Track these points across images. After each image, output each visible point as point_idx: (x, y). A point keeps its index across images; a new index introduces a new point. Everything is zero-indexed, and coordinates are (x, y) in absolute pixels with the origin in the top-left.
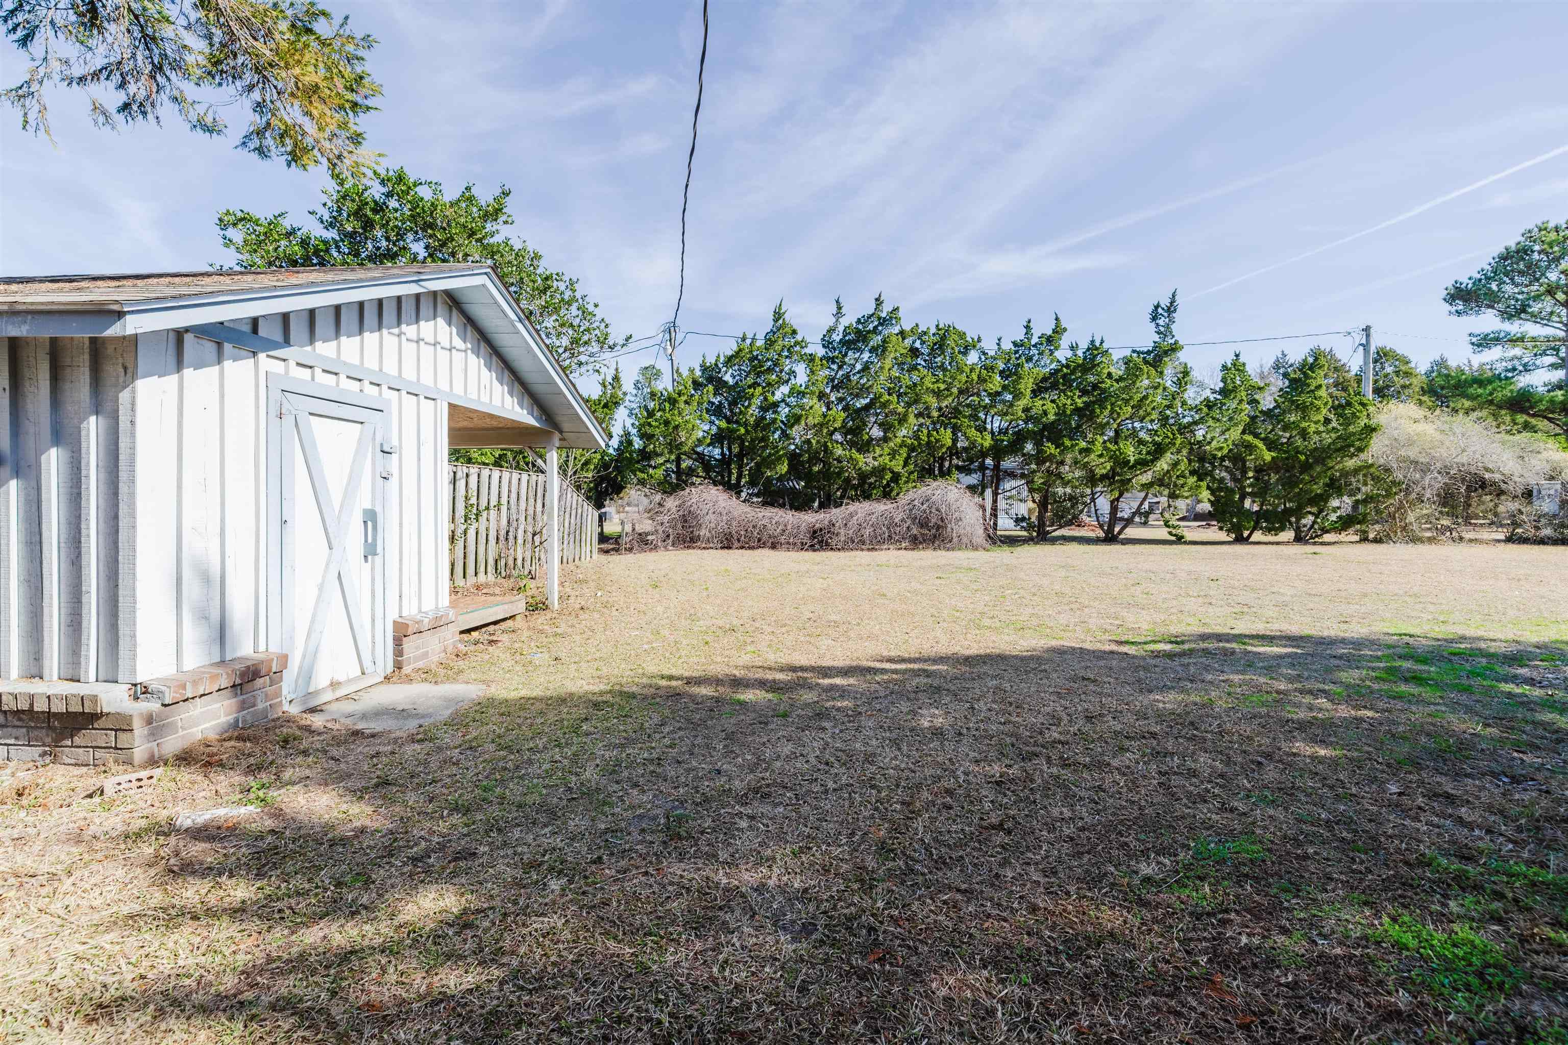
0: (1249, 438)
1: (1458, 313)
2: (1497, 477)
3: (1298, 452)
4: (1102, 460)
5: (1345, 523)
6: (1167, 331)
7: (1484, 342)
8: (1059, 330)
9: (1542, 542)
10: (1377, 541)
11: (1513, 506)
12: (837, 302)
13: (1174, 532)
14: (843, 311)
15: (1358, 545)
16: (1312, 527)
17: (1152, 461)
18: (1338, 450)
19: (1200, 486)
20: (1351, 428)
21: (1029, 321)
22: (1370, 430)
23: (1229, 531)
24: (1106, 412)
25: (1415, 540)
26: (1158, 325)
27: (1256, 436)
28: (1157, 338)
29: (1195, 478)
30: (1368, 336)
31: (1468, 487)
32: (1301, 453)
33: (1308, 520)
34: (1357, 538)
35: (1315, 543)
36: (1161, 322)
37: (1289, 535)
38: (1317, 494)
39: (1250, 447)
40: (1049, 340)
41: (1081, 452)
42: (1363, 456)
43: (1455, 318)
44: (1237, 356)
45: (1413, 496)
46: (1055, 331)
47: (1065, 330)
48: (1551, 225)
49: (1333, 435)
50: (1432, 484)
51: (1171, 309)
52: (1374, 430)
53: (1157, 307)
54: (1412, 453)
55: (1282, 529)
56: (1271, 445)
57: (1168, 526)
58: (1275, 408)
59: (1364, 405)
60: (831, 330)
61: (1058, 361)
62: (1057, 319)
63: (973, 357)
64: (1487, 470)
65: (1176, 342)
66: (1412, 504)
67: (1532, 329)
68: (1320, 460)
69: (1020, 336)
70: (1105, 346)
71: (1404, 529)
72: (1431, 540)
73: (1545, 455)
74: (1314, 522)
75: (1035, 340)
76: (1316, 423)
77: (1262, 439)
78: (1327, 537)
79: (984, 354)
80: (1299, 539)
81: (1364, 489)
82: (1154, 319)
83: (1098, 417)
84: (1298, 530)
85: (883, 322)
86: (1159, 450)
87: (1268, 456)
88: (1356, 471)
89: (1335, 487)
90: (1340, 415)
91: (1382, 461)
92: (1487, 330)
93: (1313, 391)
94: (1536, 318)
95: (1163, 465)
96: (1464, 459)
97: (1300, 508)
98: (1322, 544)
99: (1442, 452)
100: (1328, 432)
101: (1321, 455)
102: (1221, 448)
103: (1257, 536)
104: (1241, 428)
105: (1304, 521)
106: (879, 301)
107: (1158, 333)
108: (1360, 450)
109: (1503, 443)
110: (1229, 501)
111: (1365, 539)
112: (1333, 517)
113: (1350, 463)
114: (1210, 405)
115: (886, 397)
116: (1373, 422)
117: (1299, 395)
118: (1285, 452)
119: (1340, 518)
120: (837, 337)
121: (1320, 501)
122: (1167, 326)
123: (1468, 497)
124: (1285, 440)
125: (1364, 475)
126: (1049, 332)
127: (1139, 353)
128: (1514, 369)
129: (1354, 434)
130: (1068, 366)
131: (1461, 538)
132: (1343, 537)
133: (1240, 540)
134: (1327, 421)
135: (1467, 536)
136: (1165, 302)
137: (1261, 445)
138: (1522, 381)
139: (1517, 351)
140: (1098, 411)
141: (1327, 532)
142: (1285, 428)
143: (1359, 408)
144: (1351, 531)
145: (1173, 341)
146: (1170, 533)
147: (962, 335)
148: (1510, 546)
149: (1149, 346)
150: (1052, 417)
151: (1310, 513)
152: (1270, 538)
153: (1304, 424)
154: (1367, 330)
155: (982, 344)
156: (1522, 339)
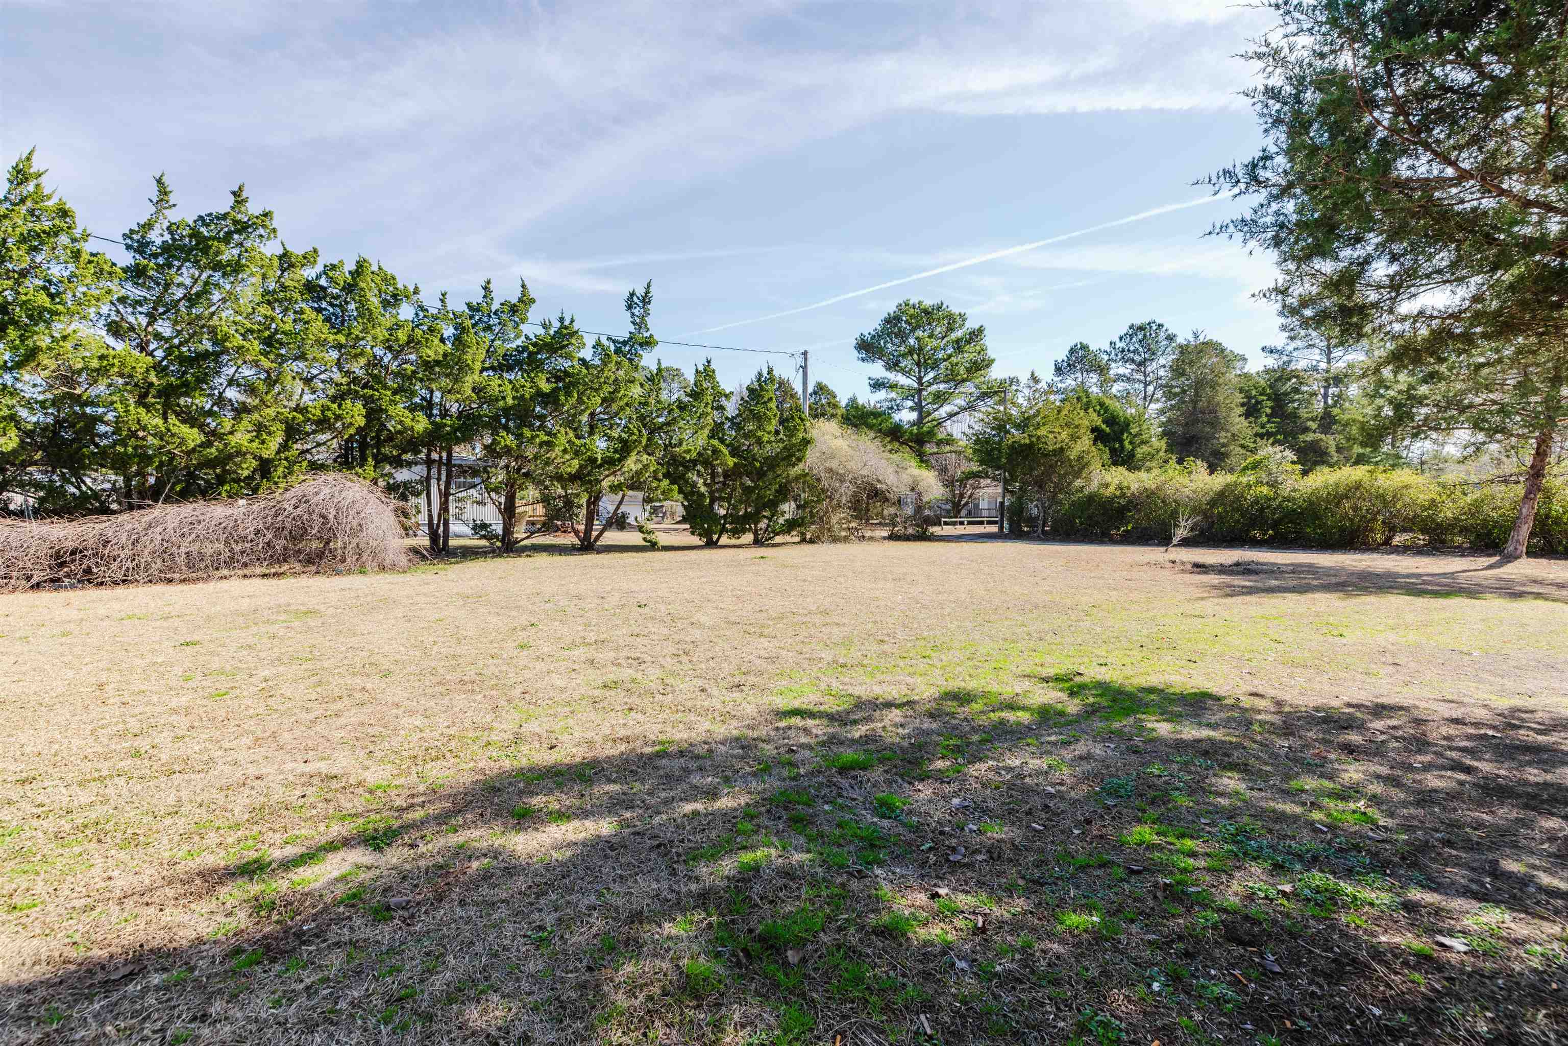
0: (715, 442)
1: (863, 360)
2: (884, 487)
3: (755, 459)
4: (567, 457)
5: (791, 525)
6: (640, 324)
7: (877, 385)
8: (526, 300)
9: (907, 538)
10: (812, 541)
11: (892, 510)
12: (159, 181)
13: (648, 538)
14: (173, 198)
15: (799, 547)
16: (766, 530)
17: (620, 460)
18: (783, 459)
19: (671, 490)
20: (794, 441)
21: (489, 282)
22: (806, 442)
23: (700, 535)
24: (573, 400)
25: (835, 540)
26: (633, 314)
27: (722, 441)
28: (632, 328)
29: (668, 482)
30: (806, 359)
31: (868, 495)
32: (757, 460)
33: (763, 525)
34: (797, 539)
35: (768, 545)
36: (636, 312)
37: (748, 538)
38: (769, 500)
39: (715, 451)
40: (514, 309)
41: (541, 444)
42: (801, 465)
43: (860, 362)
44: (709, 362)
45: (835, 502)
46: (520, 300)
47: (533, 301)
48: (911, 303)
49: (781, 445)
50: (845, 492)
51: (646, 300)
52: (808, 442)
53: (632, 294)
54: (834, 465)
55: (744, 531)
56: (735, 451)
57: (642, 532)
58: (737, 415)
59: (802, 420)
60: (148, 226)
61: (527, 337)
62: (523, 286)
63: (406, 312)
64: (879, 481)
65: (651, 336)
66: (834, 509)
67: (902, 380)
68: (772, 468)
69: (477, 298)
70: (576, 326)
71: (829, 530)
72: (846, 539)
73: (909, 471)
74: (768, 526)
75: (495, 306)
76: (769, 433)
77: (728, 446)
78: (778, 539)
79: (422, 308)
80: (757, 542)
81: (803, 495)
82: (629, 307)
83: (563, 405)
84: (756, 533)
85: (243, 228)
86: (625, 448)
87: (731, 461)
88: (797, 479)
89: (783, 493)
90: (786, 428)
91: (815, 472)
92: (878, 377)
93: (765, 403)
94: (903, 371)
95: (631, 464)
96: (864, 472)
97: (758, 512)
98: (774, 545)
99: (851, 465)
100: (777, 442)
101: (772, 463)
102: (689, 451)
103: (724, 540)
104: (706, 431)
105: (759, 526)
106: (238, 197)
107: (634, 323)
108: (799, 460)
109: (888, 459)
110: (700, 505)
111: (803, 540)
112: (781, 521)
113: (795, 471)
114: (682, 407)
115: (238, 340)
116: (808, 436)
117: (755, 405)
118: (745, 459)
119: (786, 521)
120: (157, 237)
121: (773, 505)
122: (643, 318)
123: (868, 503)
124: (745, 448)
125: (804, 483)
126: (514, 300)
127: (614, 341)
128: (892, 408)
129: (795, 445)
130: (535, 345)
131: (863, 537)
132: (788, 538)
133: (711, 544)
134: (777, 432)
135: (868, 534)
136: (640, 291)
137: (725, 451)
138: (896, 417)
139: (893, 395)
140: (562, 398)
141: (777, 534)
142: (746, 436)
143: (799, 421)
144: (794, 533)
145: (647, 335)
146: (645, 539)
147: (389, 280)
148: (892, 543)
149: (623, 335)
150: (510, 401)
151: (765, 517)
152: (734, 541)
153: (760, 433)
154: (805, 354)
155: (420, 297)
156: (896, 386)
